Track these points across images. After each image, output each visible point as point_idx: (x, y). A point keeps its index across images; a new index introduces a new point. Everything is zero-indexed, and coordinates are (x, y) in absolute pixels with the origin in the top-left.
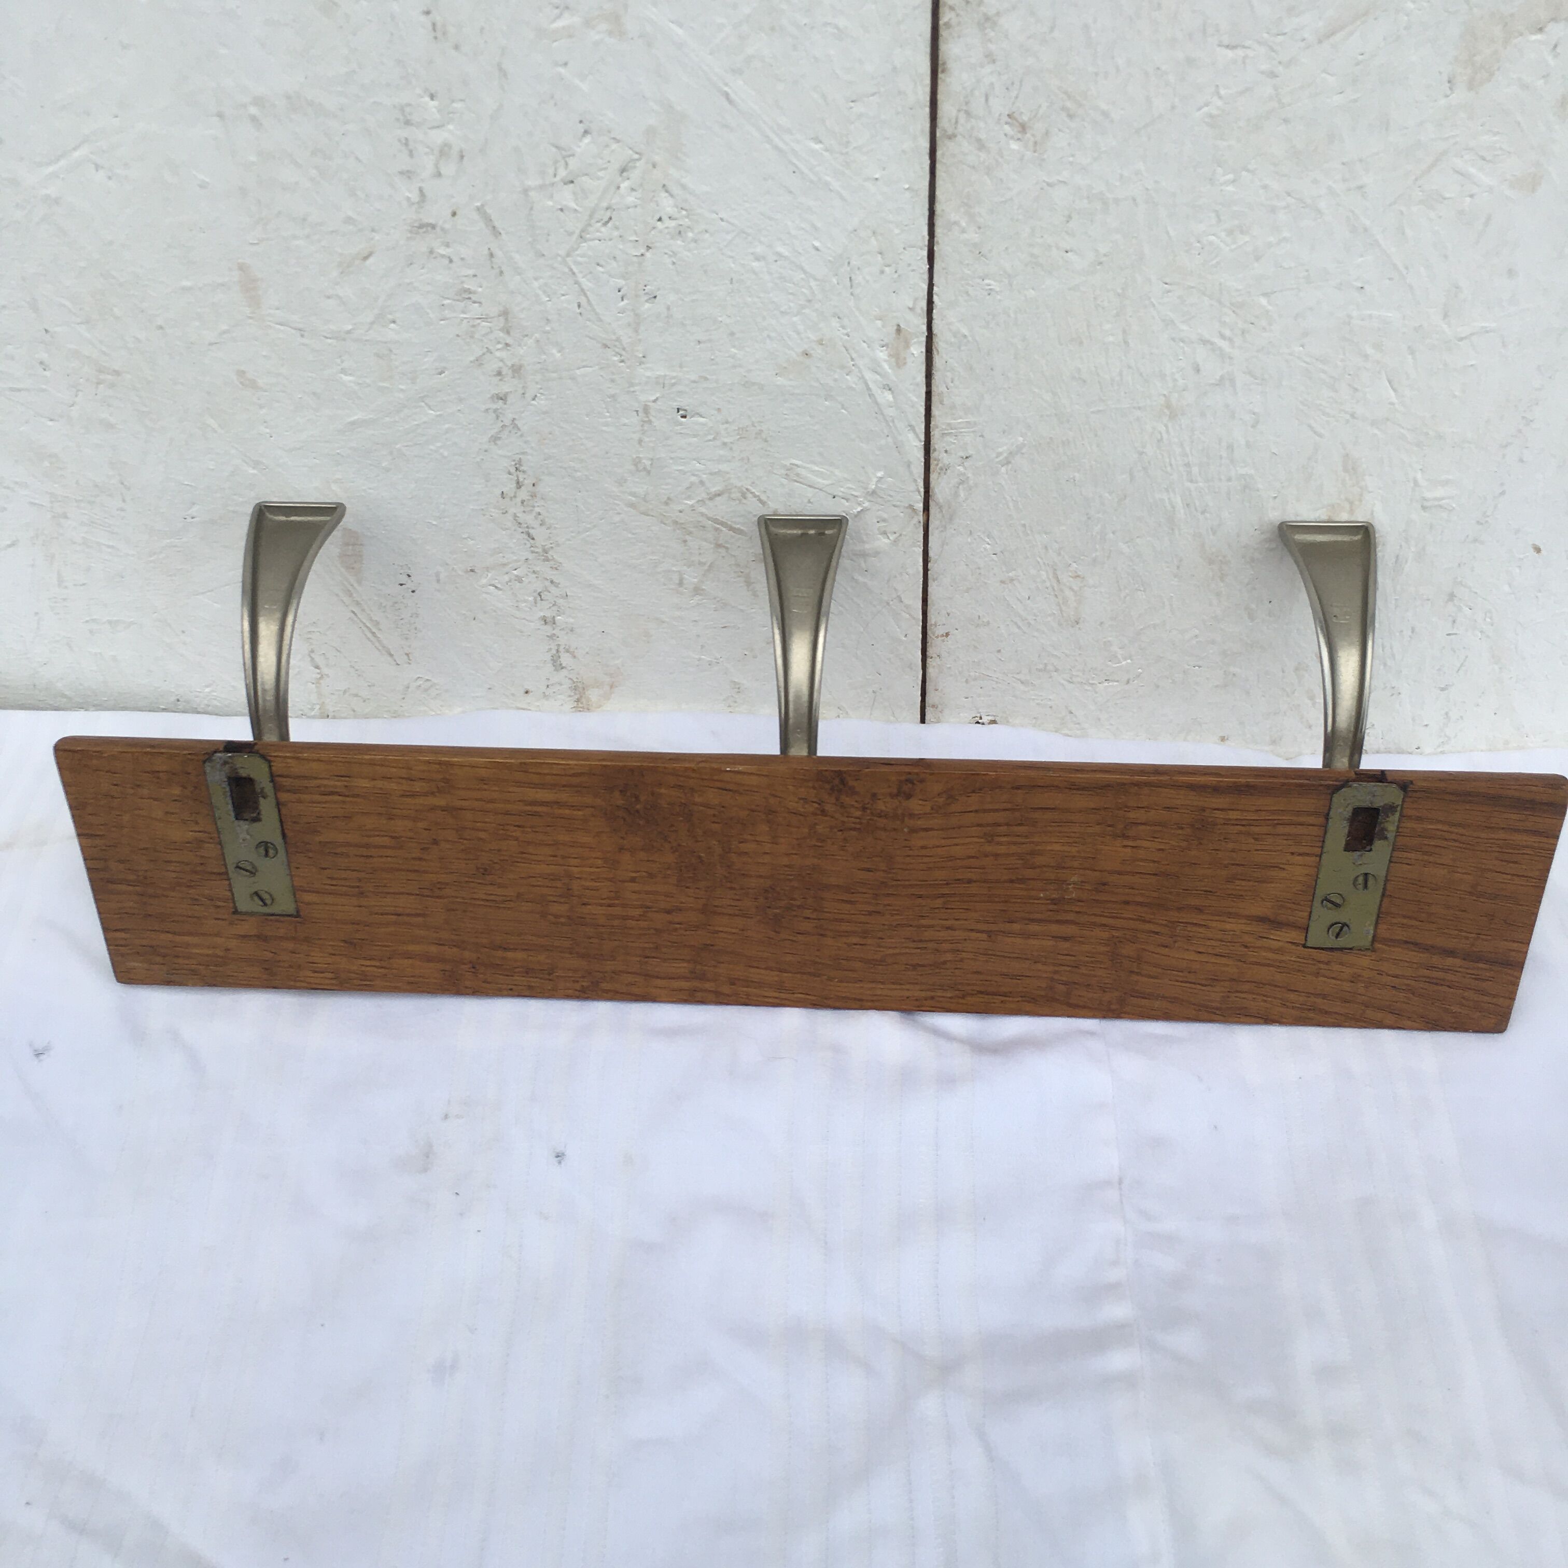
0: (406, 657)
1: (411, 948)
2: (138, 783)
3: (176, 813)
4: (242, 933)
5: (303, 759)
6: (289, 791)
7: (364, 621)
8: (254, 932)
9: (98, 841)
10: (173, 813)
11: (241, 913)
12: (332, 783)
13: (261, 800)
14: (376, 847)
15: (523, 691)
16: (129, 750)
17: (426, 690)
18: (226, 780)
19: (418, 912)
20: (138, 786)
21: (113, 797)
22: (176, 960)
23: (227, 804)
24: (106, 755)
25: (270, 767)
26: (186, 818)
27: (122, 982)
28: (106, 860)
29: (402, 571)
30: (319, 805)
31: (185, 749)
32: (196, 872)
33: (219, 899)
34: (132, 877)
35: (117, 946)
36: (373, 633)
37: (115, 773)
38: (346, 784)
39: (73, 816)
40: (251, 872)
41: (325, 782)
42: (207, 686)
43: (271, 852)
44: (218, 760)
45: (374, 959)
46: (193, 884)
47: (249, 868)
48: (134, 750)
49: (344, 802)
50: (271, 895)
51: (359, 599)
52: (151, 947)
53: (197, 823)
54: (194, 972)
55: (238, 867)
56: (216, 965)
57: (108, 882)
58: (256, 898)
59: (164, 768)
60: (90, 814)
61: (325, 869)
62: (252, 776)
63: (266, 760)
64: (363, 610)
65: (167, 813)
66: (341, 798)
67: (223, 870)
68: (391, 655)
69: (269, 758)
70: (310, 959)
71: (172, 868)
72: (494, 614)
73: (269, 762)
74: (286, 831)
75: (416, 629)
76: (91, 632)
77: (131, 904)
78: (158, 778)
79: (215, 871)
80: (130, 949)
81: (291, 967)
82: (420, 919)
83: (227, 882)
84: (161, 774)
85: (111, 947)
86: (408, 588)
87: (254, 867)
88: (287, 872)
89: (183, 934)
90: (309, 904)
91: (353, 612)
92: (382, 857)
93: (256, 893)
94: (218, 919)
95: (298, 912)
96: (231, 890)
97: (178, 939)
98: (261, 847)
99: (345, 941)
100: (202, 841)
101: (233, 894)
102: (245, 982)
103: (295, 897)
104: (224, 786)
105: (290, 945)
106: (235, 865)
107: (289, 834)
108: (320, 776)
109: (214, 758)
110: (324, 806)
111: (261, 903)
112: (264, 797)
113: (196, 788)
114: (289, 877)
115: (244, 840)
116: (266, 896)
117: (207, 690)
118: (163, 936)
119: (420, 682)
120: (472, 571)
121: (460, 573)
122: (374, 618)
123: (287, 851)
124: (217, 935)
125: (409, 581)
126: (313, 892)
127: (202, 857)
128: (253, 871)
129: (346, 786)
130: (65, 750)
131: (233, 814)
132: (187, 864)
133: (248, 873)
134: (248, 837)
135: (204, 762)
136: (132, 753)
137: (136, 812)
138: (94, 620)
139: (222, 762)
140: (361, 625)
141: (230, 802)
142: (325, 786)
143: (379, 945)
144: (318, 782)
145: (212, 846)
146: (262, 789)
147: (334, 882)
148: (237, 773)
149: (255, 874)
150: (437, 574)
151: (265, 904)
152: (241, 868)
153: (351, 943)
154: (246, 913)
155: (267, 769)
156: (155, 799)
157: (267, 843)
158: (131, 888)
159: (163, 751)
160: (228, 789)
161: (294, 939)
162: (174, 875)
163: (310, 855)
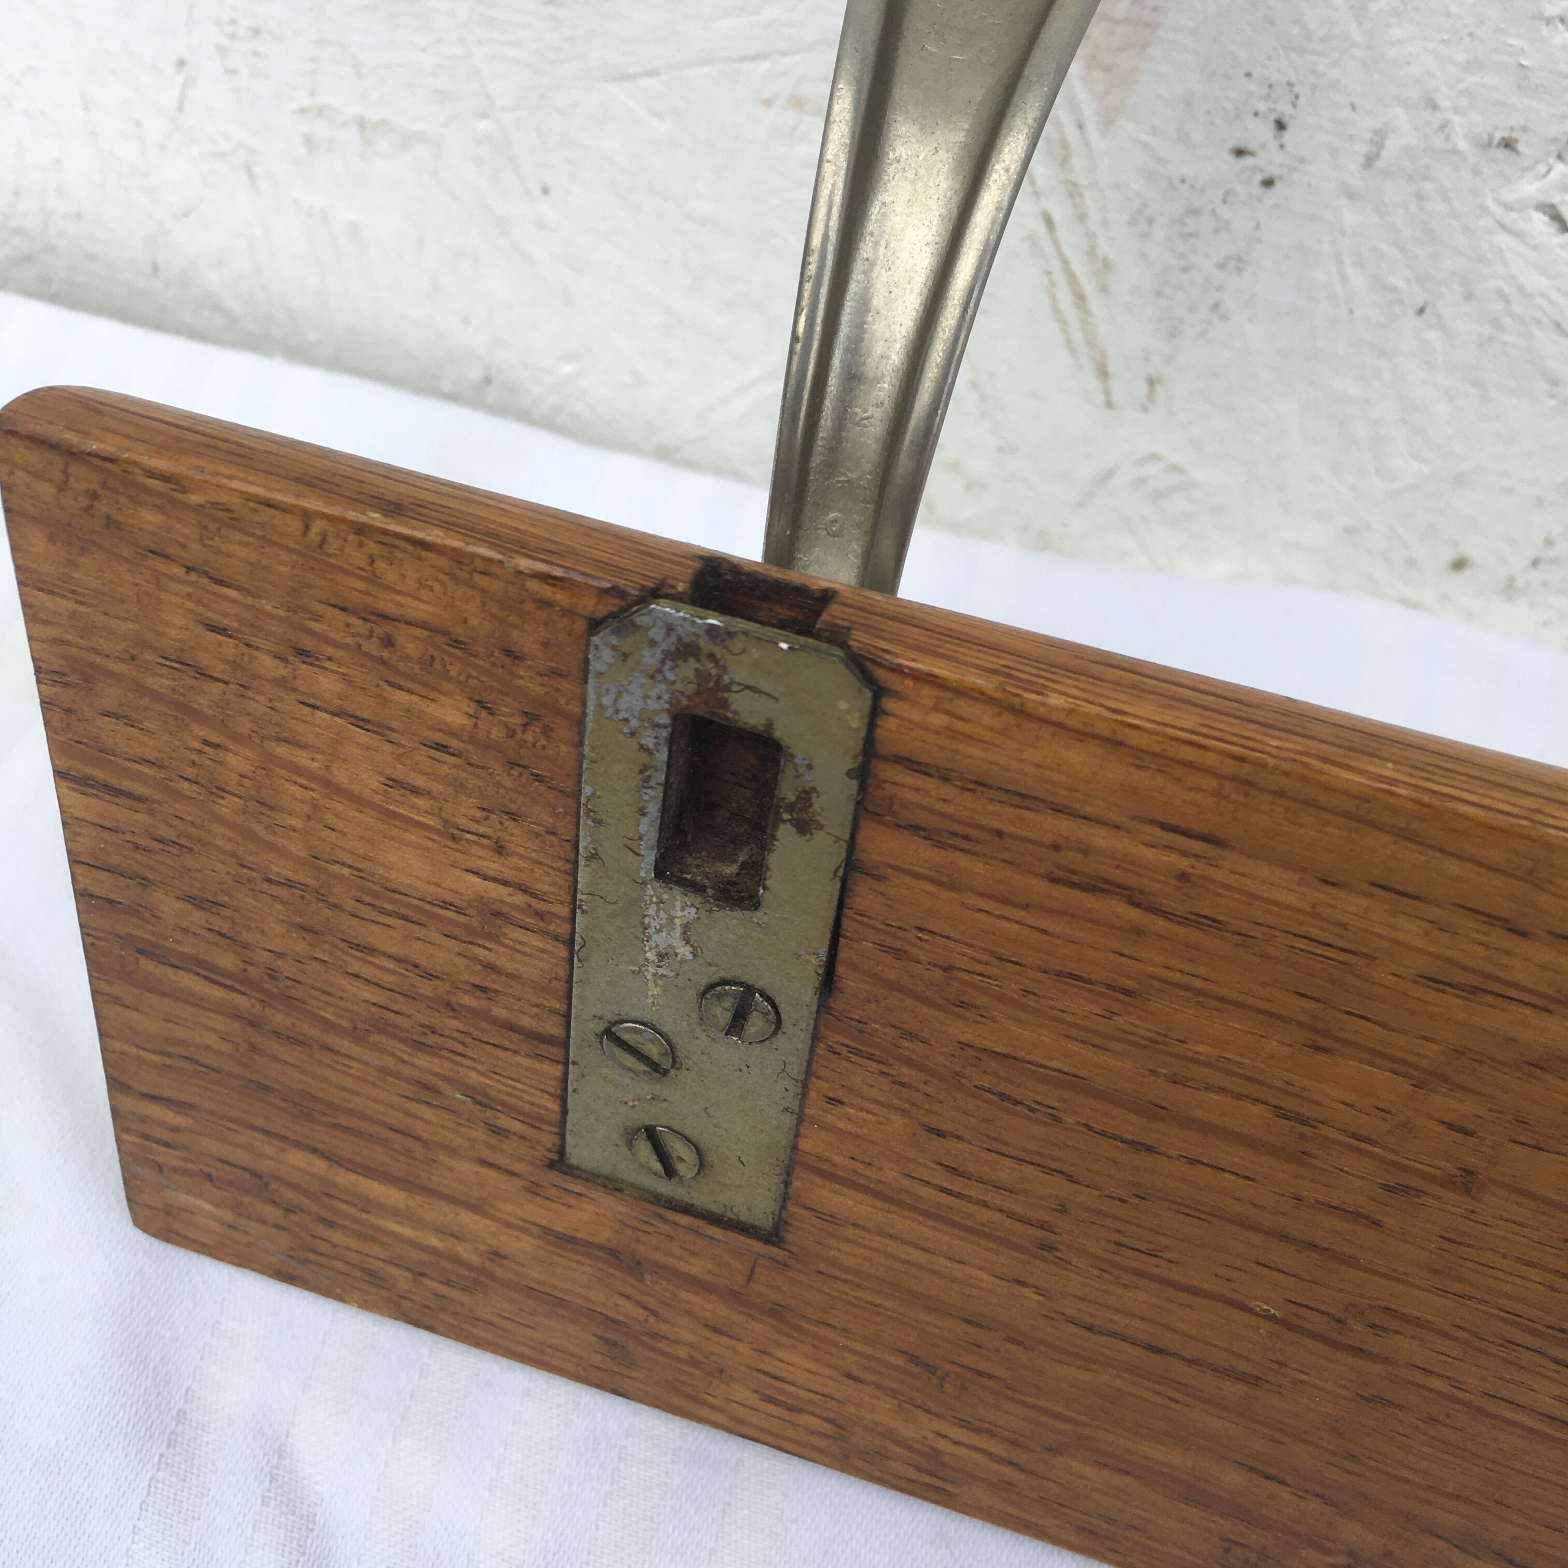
0: (1143, 388)
1: (1147, 1449)
2: (309, 644)
3: (429, 794)
4: (558, 1228)
5: (1042, 720)
6: (916, 829)
7: (1068, 252)
8: (605, 1236)
9: (123, 814)
10: (415, 791)
11: (573, 1171)
12: (1124, 845)
13: (786, 834)
14: (1188, 1123)
15: (1448, 555)
16: (290, 500)
17: (1158, 495)
18: (665, 719)
19: (1244, 1366)
20: (304, 654)
21: (202, 674)
22: (322, 1231)
23: (643, 812)
24: (195, 499)
25: (875, 713)
26: (463, 822)
27: (145, 1230)
28: (145, 882)
29: (1262, 107)
30: (1020, 914)
31: (523, 548)
32: (451, 1008)
33: (510, 1110)
34: (227, 961)
35: (147, 1137)
36: (1080, 299)
37: (221, 583)
38: (1184, 864)
39: (46, 704)
40: (655, 1067)
41: (1100, 838)
42: (569, 358)
43: (756, 1024)
44: (657, 633)
45: (992, 1435)
46: (431, 1039)
47: (653, 1051)
48: (315, 504)
49: (1138, 932)
50: (699, 1153)
51: (1083, 180)
52: (254, 1173)
53: (500, 849)
54: (375, 1278)
55: (610, 1034)
56: (448, 1283)
57: (141, 951)
58: (644, 1148)
59: (422, 609)
60: (108, 714)
61: (940, 1134)
62: (778, 734)
63: (869, 680)
64: (1082, 218)
65: (393, 782)
66: (1135, 915)
67: (553, 1028)
68: (1103, 373)
69: (879, 673)
70: (769, 1365)
71: (368, 972)
72: (1499, 306)
73: (879, 692)
74: (841, 970)
75: (1215, 307)
76: (309, 142)
77: (212, 1040)
78: (389, 642)
79: (526, 1022)
80: (184, 1160)
81: (695, 1363)
82: (1233, 1390)
83: (557, 1070)
84: (402, 634)
85: (126, 1137)
86: (1256, 169)
87: (672, 1051)
88: (791, 1102)
89: (368, 1171)
90: (830, 1218)
91: (1048, 221)
92: (1193, 1161)
93: (651, 1133)
94: (491, 1165)
95: (776, 1227)
96: (563, 1100)
97: (345, 1178)
98: (720, 997)
99: (914, 1359)
100: (497, 914)
101: (564, 1112)
102: (527, 1352)
103: (787, 1184)
104: (649, 742)
105: (715, 1309)
106: (601, 1027)
107: (846, 976)
108: (1088, 810)
109: (642, 620)
110: (1044, 923)
111: (658, 1166)
112: (804, 827)
113: (531, 718)
114: (788, 1120)
115: (661, 956)
116: (678, 1148)
117: (567, 369)
118: (297, 1158)
119: (1152, 469)
120: (1508, 144)
121: (1462, 145)
122: (1105, 248)
123: (815, 1038)
124: (477, 1207)
125: (1273, 144)
126: (866, 1190)
127: (491, 967)
128: (666, 1063)
129: (1182, 876)
130: (41, 442)
131: (650, 858)
132: (430, 976)
133: (643, 1067)
134: (684, 951)
135: (595, 625)
136: (307, 516)
137: (281, 750)
138: (322, 111)
139: (668, 644)
140: (1056, 265)
141: (654, 809)
142: (1085, 851)
143: (1025, 1404)
144: (1064, 826)
145: (536, 942)
146: (806, 796)
147: (956, 1185)
148: (724, 704)
149: (665, 1073)
150: (1379, 137)
151: (670, 1172)
152: (622, 1044)
153: (932, 1370)
154: (592, 1178)
155: (856, 722)
156: (360, 722)
157: (749, 990)
158: (215, 992)
159: (435, 535)
160: (662, 756)
161: (733, 1296)
162: (368, 993)
163: (907, 1074)
